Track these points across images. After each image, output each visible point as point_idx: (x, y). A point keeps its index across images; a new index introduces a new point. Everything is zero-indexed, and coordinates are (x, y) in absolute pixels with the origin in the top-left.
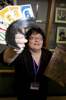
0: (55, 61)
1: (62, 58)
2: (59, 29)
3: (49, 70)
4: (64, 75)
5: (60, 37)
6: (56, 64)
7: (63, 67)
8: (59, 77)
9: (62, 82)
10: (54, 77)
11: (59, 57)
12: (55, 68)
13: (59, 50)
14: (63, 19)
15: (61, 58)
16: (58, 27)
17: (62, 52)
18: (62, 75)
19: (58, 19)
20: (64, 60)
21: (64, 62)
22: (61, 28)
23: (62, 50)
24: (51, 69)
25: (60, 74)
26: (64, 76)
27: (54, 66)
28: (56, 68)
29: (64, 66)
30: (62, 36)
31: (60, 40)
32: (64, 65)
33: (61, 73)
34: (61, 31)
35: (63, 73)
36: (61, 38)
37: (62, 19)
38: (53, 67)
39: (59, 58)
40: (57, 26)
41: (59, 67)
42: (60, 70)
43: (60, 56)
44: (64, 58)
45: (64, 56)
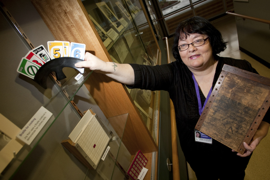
0: (220, 101)
3: (206, 120)
4: (240, 132)
6: (221, 108)
7: (239, 115)
8: (228, 136)
10: (215, 134)
11: (229, 93)
12: (218, 116)
13: (229, 77)
15: (234, 94)
17: (234, 82)
18: (237, 132)
20: (240, 100)
21: (239, 104)
23: (236, 78)
24: (210, 118)
25: (230, 130)
26: (241, 134)
27: (216, 111)
28: (222, 115)
29: (241, 114)
32: (240, 111)
33: (234, 128)
35: (237, 128)
38: (214, 114)
39: (229, 96)
41: (228, 115)
42: (231, 121)
43: (230, 91)
44: (241, 95)
45: (241, 89)
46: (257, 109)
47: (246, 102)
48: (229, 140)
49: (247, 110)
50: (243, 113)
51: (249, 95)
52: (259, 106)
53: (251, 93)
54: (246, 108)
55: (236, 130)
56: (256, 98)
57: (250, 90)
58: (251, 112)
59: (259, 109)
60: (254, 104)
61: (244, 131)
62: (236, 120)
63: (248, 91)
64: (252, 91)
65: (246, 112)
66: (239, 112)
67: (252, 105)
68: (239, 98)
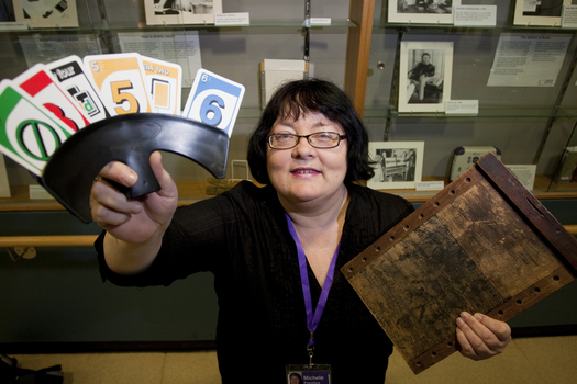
0: (430, 235)
1: (473, 238)
2: (409, 50)
3: (376, 264)
4: (439, 326)
5: (413, 87)
6: (423, 253)
7: (456, 287)
8: (405, 322)
9: (410, 351)
10: (381, 304)
11: (461, 226)
12: (408, 267)
13: (482, 189)
14: (425, 5)
15: (471, 235)
16: (403, 44)
17: (488, 208)
18: (431, 322)
19: (401, 9)
20: (479, 256)
21: (472, 263)
22: (419, 46)
23: (500, 199)
24: (387, 263)
25: (418, 313)
26: (438, 332)
27: (407, 255)
28: (417, 271)
29: (463, 289)
30: (425, 80)
31: (413, 100)
32: (464, 282)
33: (427, 312)
34: (418, 59)
35: (435, 316)
36: (417, 91)
37: (421, 8)
38: (402, 258)
39: (458, 234)
40: (400, 39)
41: (432, 277)
42: (432, 293)
43: (468, 223)
44: (486, 246)
45: (494, 233)
46: (505, 295)
47: (490, 267)
48: (404, 333)
49: (480, 287)
50: (469, 289)
51: (507, 255)
52: (513, 292)
53: (512, 254)
54: (482, 281)
55: (431, 318)
56: (518, 269)
57: (514, 245)
58: (486, 296)
59: (510, 298)
60: (506, 282)
61: (448, 329)
62: (444, 297)
63: (509, 246)
64: (518, 249)
65: (476, 290)
66: (459, 283)
67: (498, 281)
68: (478, 250)
